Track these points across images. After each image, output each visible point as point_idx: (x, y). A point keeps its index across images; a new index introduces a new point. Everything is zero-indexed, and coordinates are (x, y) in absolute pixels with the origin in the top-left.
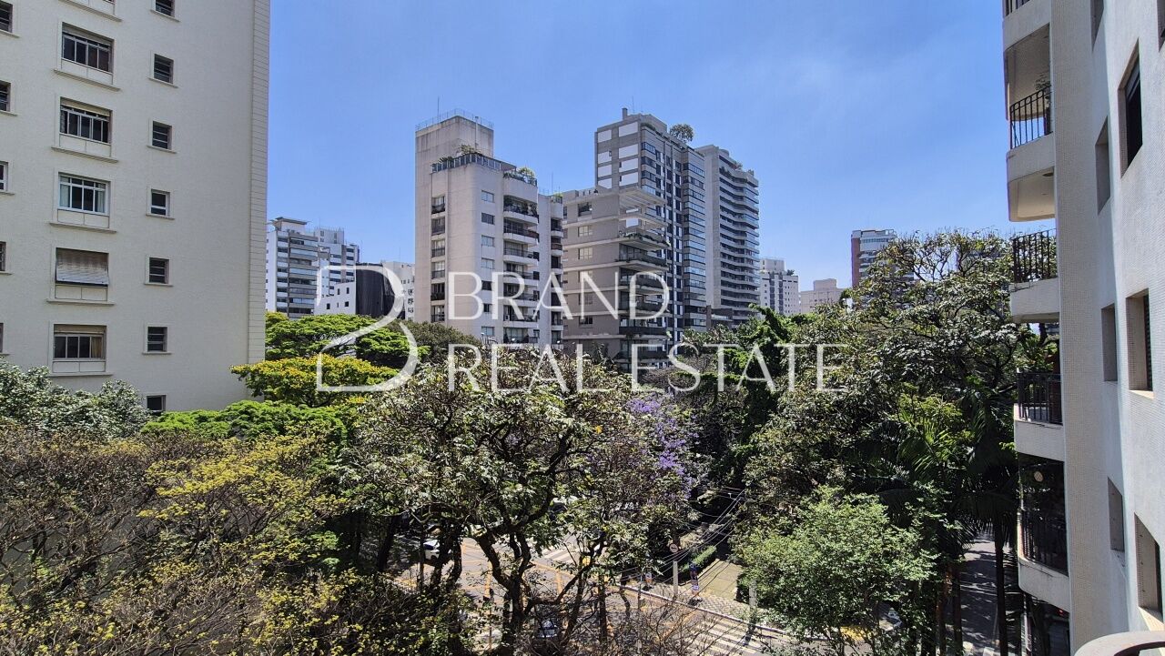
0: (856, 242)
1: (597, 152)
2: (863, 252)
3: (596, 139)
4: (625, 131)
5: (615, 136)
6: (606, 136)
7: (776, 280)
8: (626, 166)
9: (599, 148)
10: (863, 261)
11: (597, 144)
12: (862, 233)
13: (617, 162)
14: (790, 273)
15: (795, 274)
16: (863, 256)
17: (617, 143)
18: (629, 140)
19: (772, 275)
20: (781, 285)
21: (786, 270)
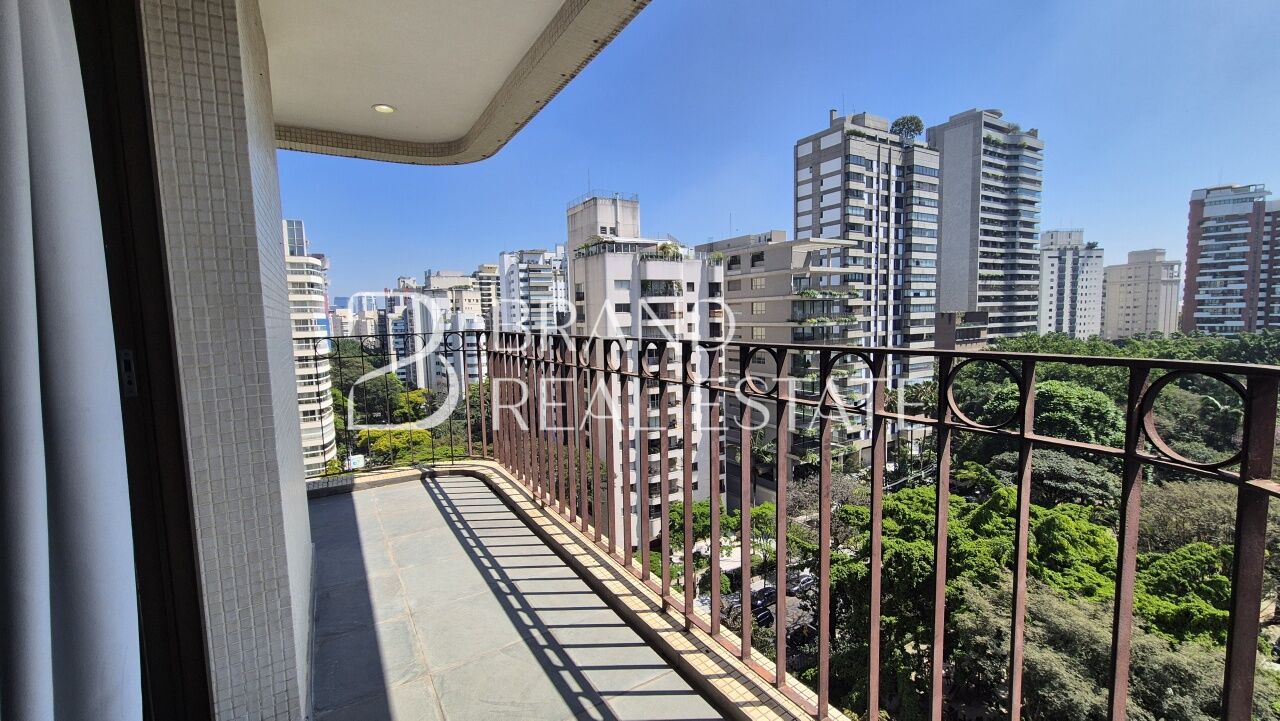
0: (1197, 205)
1: (797, 169)
2: (1208, 219)
3: (796, 153)
4: (827, 143)
5: (817, 149)
6: (806, 150)
7: (1069, 258)
8: (828, 184)
9: (799, 164)
10: (1207, 230)
11: (797, 160)
12: (1208, 191)
13: (818, 179)
14: (1091, 246)
15: (1099, 246)
16: (1207, 224)
17: (820, 156)
18: (831, 153)
19: (1062, 252)
20: (1075, 262)
21: (1085, 243)
